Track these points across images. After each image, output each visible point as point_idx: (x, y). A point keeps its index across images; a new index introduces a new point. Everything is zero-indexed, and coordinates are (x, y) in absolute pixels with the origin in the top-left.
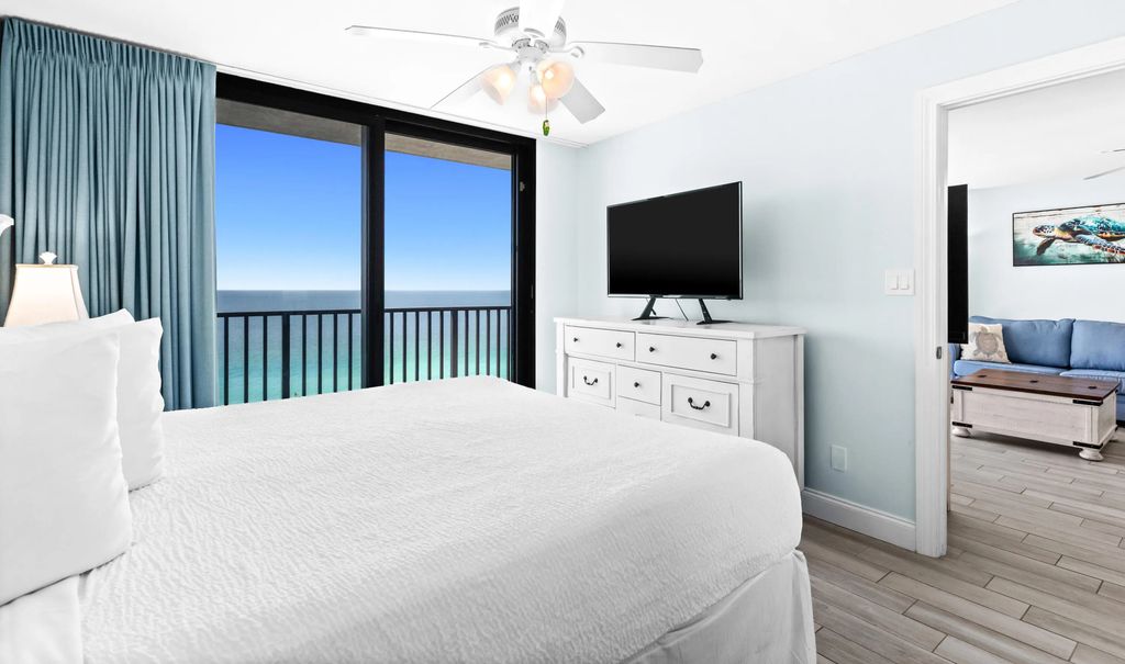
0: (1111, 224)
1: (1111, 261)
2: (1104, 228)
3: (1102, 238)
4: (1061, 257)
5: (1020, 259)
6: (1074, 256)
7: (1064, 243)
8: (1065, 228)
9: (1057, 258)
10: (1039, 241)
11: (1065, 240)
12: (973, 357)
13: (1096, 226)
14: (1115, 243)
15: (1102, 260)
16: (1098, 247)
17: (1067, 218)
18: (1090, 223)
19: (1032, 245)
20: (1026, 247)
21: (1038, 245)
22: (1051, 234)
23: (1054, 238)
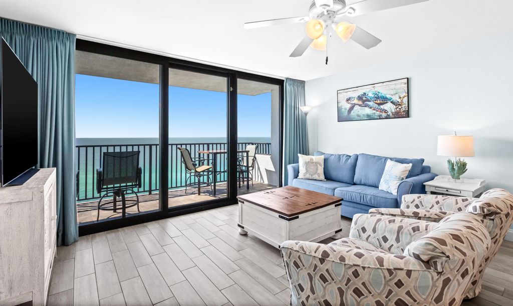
0: (380, 95)
1: (380, 118)
2: (377, 97)
3: (376, 103)
4: (358, 116)
5: (340, 119)
6: (364, 115)
7: (359, 107)
8: (360, 98)
9: (356, 117)
10: (348, 106)
11: (360, 105)
12: (303, 177)
13: (373, 96)
14: (382, 107)
15: (376, 117)
16: (374, 109)
17: (360, 92)
18: (371, 95)
19: (346, 109)
20: (343, 110)
21: (348, 109)
22: (354, 102)
23: (355, 104)
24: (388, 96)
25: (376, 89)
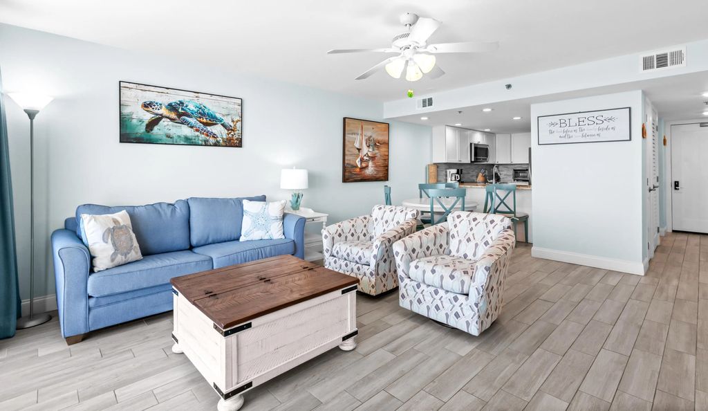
0: (206, 111)
1: (206, 144)
2: (202, 113)
3: (201, 122)
4: (168, 136)
5: (127, 136)
6: (179, 137)
7: (171, 123)
8: (172, 107)
9: (164, 138)
10: (148, 117)
11: (172, 120)
12: (110, 264)
13: (196, 110)
14: (209, 128)
15: (200, 142)
16: (197, 130)
18: (191, 107)
19: (141, 121)
20: (134, 121)
21: (146, 122)
22: (160, 112)
23: (162, 117)
24: (218, 116)
25: (201, 101)
